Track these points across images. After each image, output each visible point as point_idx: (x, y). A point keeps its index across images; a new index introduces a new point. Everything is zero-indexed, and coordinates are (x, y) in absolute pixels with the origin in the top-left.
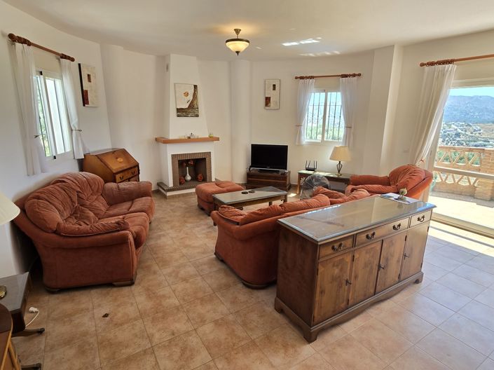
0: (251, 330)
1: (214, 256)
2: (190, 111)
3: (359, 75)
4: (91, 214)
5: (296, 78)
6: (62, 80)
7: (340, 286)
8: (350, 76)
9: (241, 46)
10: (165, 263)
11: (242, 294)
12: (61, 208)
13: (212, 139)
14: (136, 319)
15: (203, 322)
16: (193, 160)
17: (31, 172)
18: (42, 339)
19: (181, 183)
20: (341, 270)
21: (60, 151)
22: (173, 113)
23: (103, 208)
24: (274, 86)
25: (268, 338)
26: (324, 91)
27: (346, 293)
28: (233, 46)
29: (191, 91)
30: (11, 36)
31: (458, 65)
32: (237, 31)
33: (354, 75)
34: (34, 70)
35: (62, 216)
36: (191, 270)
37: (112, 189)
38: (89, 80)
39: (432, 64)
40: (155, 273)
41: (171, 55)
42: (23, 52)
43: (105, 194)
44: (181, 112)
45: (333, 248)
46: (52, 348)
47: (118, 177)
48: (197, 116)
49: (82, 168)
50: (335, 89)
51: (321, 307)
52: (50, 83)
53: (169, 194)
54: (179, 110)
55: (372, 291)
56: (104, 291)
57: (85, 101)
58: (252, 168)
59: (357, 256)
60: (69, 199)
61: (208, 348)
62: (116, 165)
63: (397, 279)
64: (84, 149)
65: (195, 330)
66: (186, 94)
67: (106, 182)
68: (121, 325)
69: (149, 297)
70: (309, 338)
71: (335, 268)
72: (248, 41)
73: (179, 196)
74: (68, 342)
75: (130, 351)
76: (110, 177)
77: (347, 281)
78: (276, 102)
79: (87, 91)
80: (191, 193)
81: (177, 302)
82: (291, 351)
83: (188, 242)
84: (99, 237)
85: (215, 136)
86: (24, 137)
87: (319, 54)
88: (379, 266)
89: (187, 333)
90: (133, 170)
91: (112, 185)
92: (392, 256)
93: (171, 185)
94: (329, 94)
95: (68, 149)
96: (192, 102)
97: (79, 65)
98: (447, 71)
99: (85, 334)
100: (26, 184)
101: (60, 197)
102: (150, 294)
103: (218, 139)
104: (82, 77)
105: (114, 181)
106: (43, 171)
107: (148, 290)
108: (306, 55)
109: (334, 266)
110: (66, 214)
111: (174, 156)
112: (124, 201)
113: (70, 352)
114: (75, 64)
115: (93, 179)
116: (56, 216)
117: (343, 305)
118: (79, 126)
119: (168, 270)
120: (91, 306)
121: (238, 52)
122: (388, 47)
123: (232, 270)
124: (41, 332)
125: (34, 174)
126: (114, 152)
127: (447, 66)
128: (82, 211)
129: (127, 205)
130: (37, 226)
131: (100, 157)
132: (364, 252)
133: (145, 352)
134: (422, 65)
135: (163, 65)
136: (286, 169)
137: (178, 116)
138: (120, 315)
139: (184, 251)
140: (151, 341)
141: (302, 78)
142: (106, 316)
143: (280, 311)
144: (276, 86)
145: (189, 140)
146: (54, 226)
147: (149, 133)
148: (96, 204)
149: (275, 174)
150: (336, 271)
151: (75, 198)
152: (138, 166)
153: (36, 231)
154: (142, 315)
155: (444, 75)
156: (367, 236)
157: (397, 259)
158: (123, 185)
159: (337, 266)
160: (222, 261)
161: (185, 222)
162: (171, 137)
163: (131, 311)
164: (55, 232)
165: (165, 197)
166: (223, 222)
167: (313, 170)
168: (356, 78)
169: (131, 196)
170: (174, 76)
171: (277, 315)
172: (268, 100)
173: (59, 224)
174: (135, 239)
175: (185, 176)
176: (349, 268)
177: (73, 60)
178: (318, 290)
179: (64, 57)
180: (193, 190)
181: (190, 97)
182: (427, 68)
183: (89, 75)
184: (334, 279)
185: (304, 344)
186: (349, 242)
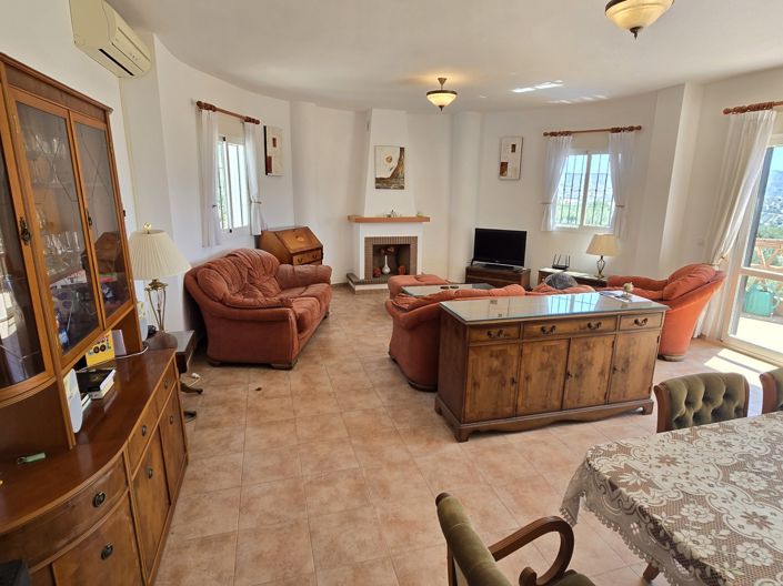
0: (398, 422)
1: (388, 356)
2: (393, 181)
3: (639, 128)
4: (260, 294)
5: (546, 134)
6: (244, 144)
7: (503, 384)
8: (624, 129)
9: (446, 99)
10: (328, 354)
11: (405, 392)
12: (229, 280)
13: (420, 219)
14: (285, 396)
15: (352, 408)
16: (395, 246)
17: (206, 244)
18: (200, 398)
19: (375, 274)
20: (503, 363)
21: (237, 224)
22: (371, 183)
23: (274, 291)
24: (514, 146)
25: (415, 432)
26: (587, 153)
27: (512, 395)
28: (437, 99)
29: (396, 156)
30: (199, 104)
31: (778, 111)
32: (442, 81)
33: (631, 129)
34: (216, 135)
35: (230, 290)
36: (356, 365)
37: (286, 271)
38: (275, 145)
39: (743, 110)
40: (317, 363)
41: (374, 110)
42: (208, 118)
43: (277, 275)
44: (381, 183)
45: (489, 334)
46: (207, 405)
47: (295, 258)
48: (402, 188)
49: (258, 246)
50: (601, 150)
51: (475, 403)
52: (232, 149)
53: (358, 288)
54: (379, 180)
55: (557, 404)
56: (262, 371)
57: (268, 169)
58: (475, 262)
59: (526, 350)
60: (238, 274)
61: (348, 429)
62: (294, 245)
63: (602, 399)
64: (262, 223)
65: (341, 413)
66: (389, 160)
67: (281, 263)
68: (272, 398)
69: (304, 382)
70: (460, 437)
71: (494, 359)
72: (455, 93)
73: (371, 291)
74: (223, 403)
75: (274, 418)
76: (287, 258)
77: (513, 381)
78: (516, 170)
79: (270, 158)
80: (382, 290)
81: (331, 390)
82: (434, 444)
83: (363, 340)
84: (261, 311)
85: (425, 215)
86: (203, 206)
87: (576, 100)
88: (567, 375)
89: (334, 414)
90: (316, 253)
91: (287, 267)
92: (590, 364)
93: (362, 277)
94: (593, 156)
95: (246, 223)
96: (397, 169)
97: (265, 128)
98: (762, 119)
99: (236, 400)
100: (202, 256)
101: (230, 271)
102: (306, 379)
103: (428, 219)
104: (267, 141)
105: (291, 263)
106: (218, 244)
107: (304, 375)
108: (557, 102)
109: (491, 356)
110: (235, 289)
111: (367, 239)
112: (296, 286)
113: (222, 410)
114: (259, 128)
115: (268, 258)
116: (223, 287)
117: (508, 410)
118: (258, 197)
119: (332, 362)
120: (246, 381)
121: (441, 107)
122: (674, 87)
123: (403, 372)
124: (200, 392)
125: (209, 245)
126: (294, 230)
127: (760, 112)
128: (251, 290)
129: (301, 290)
130: (205, 293)
131: (277, 234)
132: (539, 350)
133: (287, 421)
134: (727, 112)
135: (363, 121)
136: (522, 265)
137: (377, 188)
138: (272, 391)
139: (356, 348)
140: (295, 414)
141: (553, 134)
142: (259, 389)
143: (439, 412)
144: (517, 148)
145: (390, 219)
146: (221, 296)
147: (340, 209)
148: (267, 285)
149: (506, 272)
150: (496, 363)
151: (245, 274)
152: (321, 248)
153: (205, 298)
154: (293, 394)
155: (756, 127)
156: (543, 329)
157: (599, 370)
158: (299, 268)
159: (497, 357)
160: (394, 361)
161: (368, 320)
162: (366, 216)
163: (283, 389)
164: (221, 301)
165: (353, 291)
166: (394, 310)
167: (565, 268)
168: (633, 133)
169: (306, 281)
170: (376, 137)
171: (435, 415)
172: (504, 166)
173: (225, 294)
174: (298, 321)
175: (382, 267)
176: (515, 364)
177: (257, 122)
178: (469, 381)
179: (249, 120)
180: (385, 286)
181: (394, 164)
182: (733, 116)
183: (274, 140)
184: (492, 373)
185: (452, 441)
186: (514, 330)
